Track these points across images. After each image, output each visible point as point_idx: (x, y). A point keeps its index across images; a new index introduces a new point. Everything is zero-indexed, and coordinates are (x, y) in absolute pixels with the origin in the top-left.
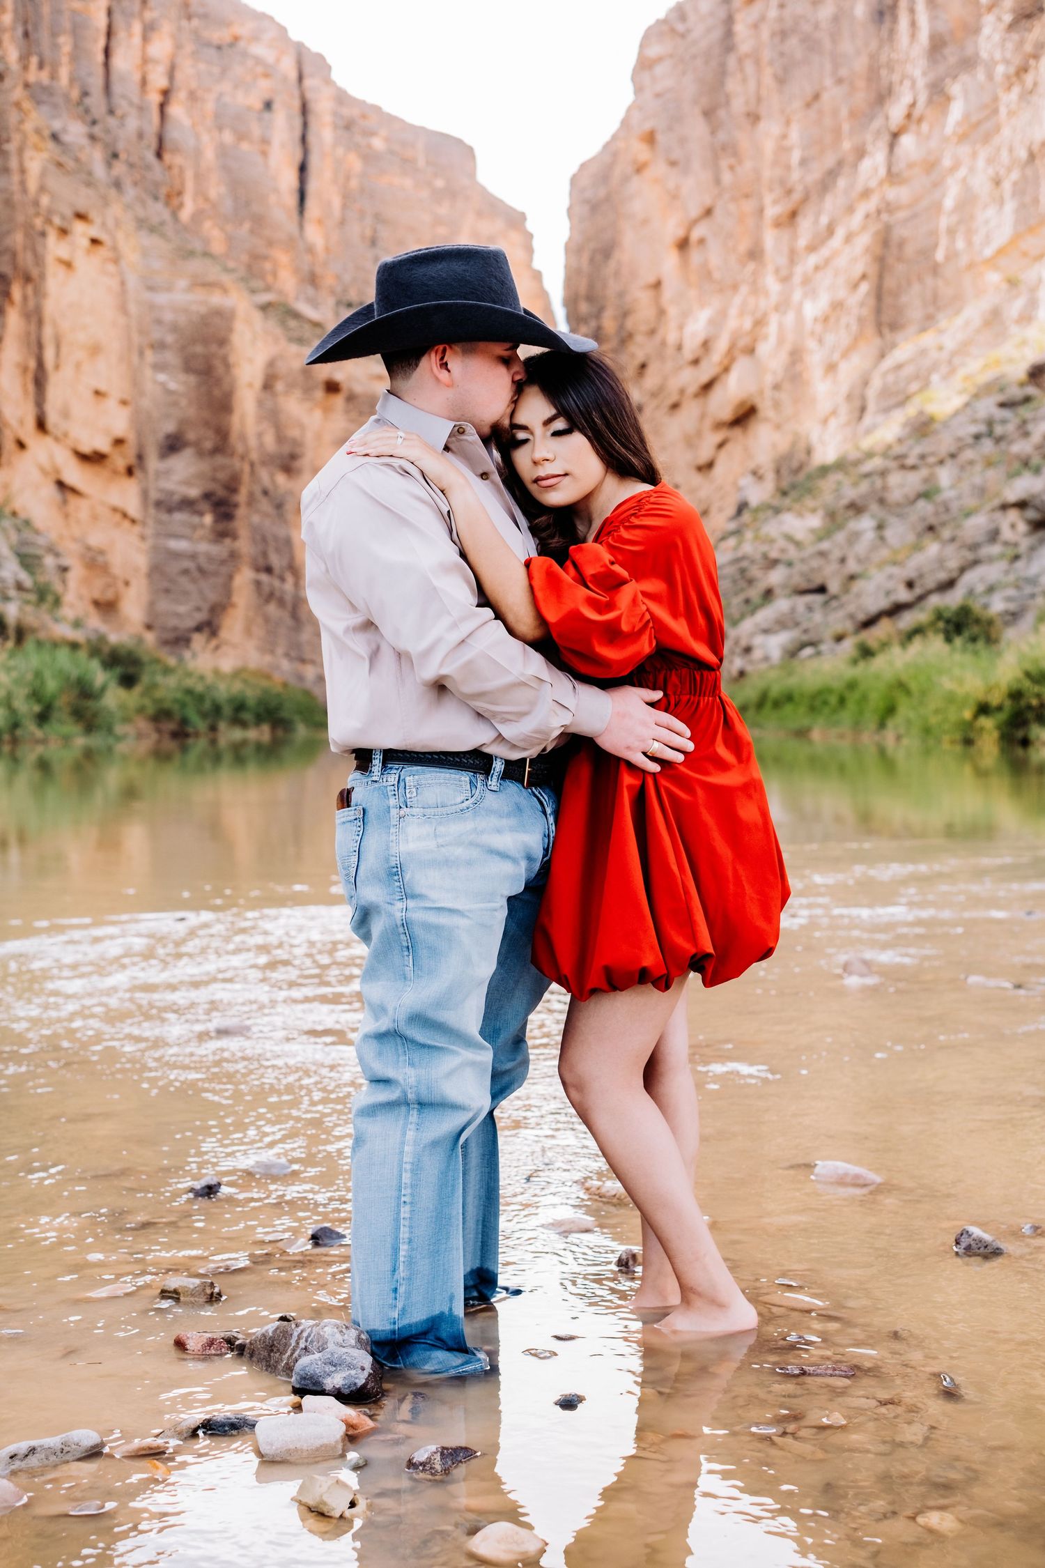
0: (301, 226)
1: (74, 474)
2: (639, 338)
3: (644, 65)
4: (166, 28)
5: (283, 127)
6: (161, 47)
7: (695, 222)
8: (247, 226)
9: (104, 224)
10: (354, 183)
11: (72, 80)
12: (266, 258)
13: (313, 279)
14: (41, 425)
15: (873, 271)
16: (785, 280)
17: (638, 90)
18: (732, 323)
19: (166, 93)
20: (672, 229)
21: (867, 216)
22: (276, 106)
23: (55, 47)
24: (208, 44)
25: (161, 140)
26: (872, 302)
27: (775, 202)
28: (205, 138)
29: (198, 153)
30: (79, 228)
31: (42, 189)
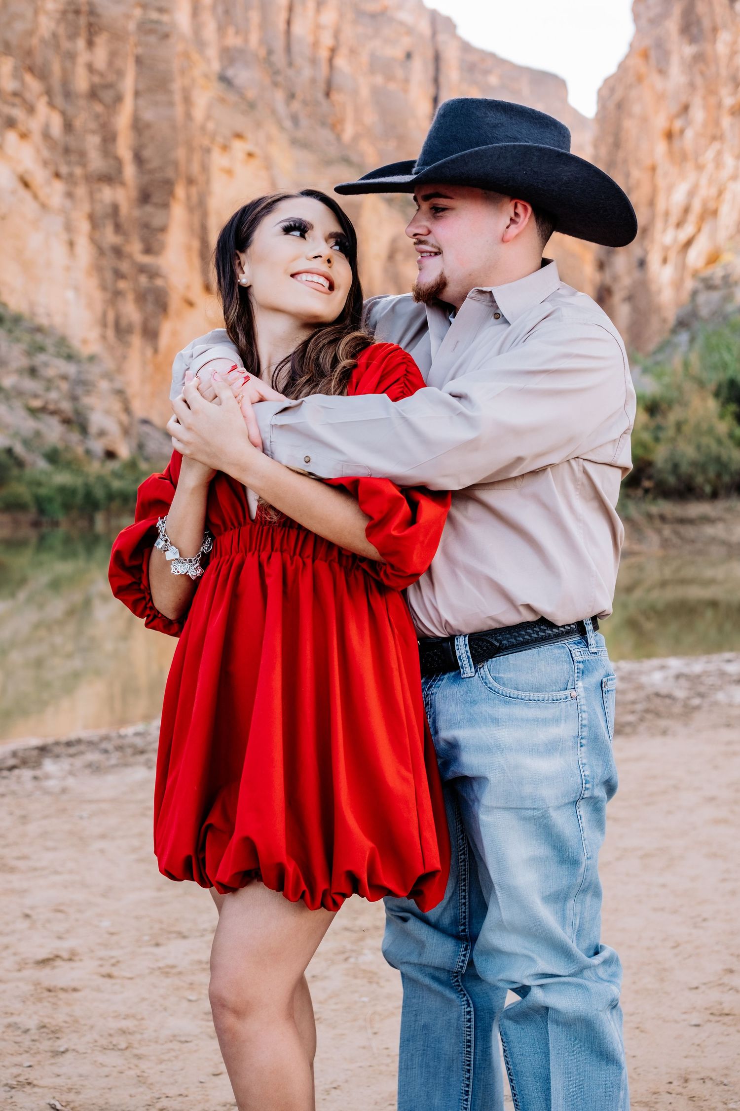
2: (640, 209)
5: (420, 71)
6: (329, 17)
7: (677, 116)
9: (257, 142)
11: (260, 43)
14: (208, 289)
16: (738, 156)
18: (702, 193)
19: (333, 50)
20: (659, 122)
22: (415, 56)
23: (247, 19)
24: (366, 14)
25: (329, 84)
27: (728, 96)
28: (362, 81)
29: (356, 92)
30: (238, 145)
31: (208, 117)
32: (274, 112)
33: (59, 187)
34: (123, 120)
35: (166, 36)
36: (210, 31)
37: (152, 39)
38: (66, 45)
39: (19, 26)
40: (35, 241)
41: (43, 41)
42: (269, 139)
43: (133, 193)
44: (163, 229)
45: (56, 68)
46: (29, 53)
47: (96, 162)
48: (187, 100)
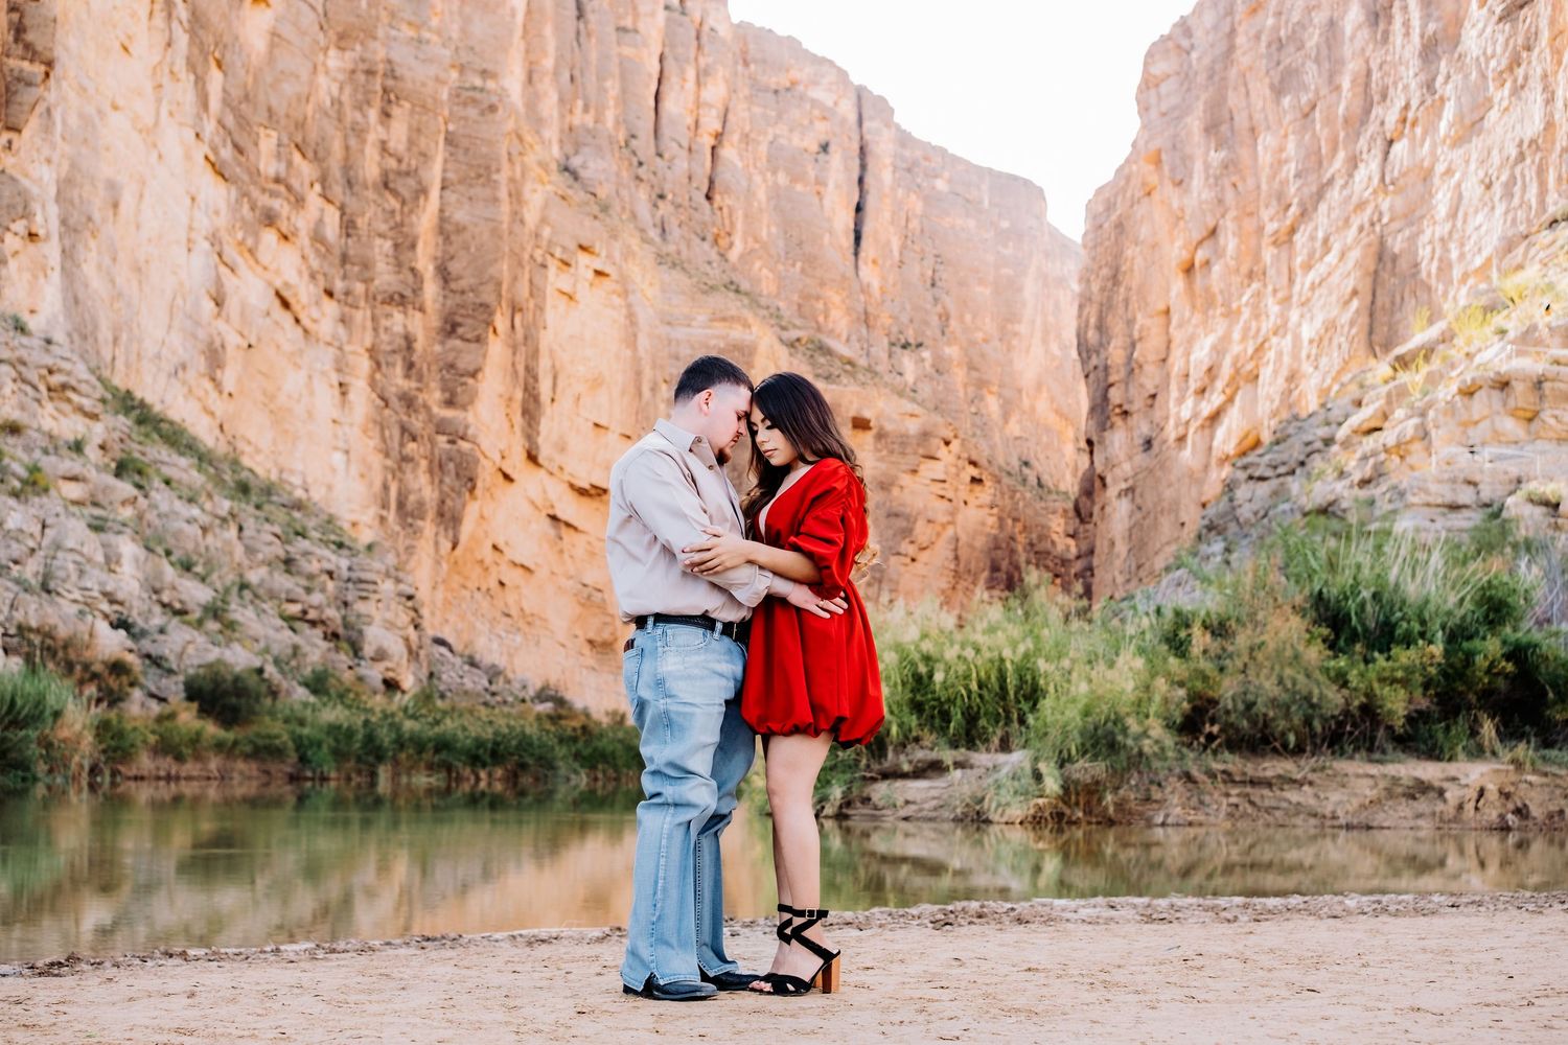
0: (857, 267)
1: (569, 508)
2: (1149, 369)
3: (1149, 83)
4: (721, 72)
5: (839, 171)
6: (715, 92)
7: (1200, 243)
8: (799, 265)
9: (609, 256)
10: (914, 224)
11: (617, 123)
12: (818, 298)
13: (867, 319)
14: (532, 458)
15: (1365, 287)
16: (1286, 301)
17: (1144, 109)
18: (1236, 349)
19: (719, 136)
20: (1175, 251)
21: (1361, 229)
22: (832, 148)
23: (602, 90)
24: (766, 90)
25: (711, 182)
26: (1364, 320)
27: (1271, 220)
28: (758, 179)
29: (750, 193)
30: (583, 259)
31: (544, 220)
32: (634, 216)
33: (331, 308)
34: (425, 222)
35: (492, 108)
36: (549, 105)
37: (472, 112)
38: (351, 115)
39: (289, 88)
40: (293, 381)
41: (320, 108)
42: (628, 254)
43: (435, 322)
44: (474, 374)
45: (337, 147)
46: (301, 125)
47: (385, 276)
48: (516, 196)
